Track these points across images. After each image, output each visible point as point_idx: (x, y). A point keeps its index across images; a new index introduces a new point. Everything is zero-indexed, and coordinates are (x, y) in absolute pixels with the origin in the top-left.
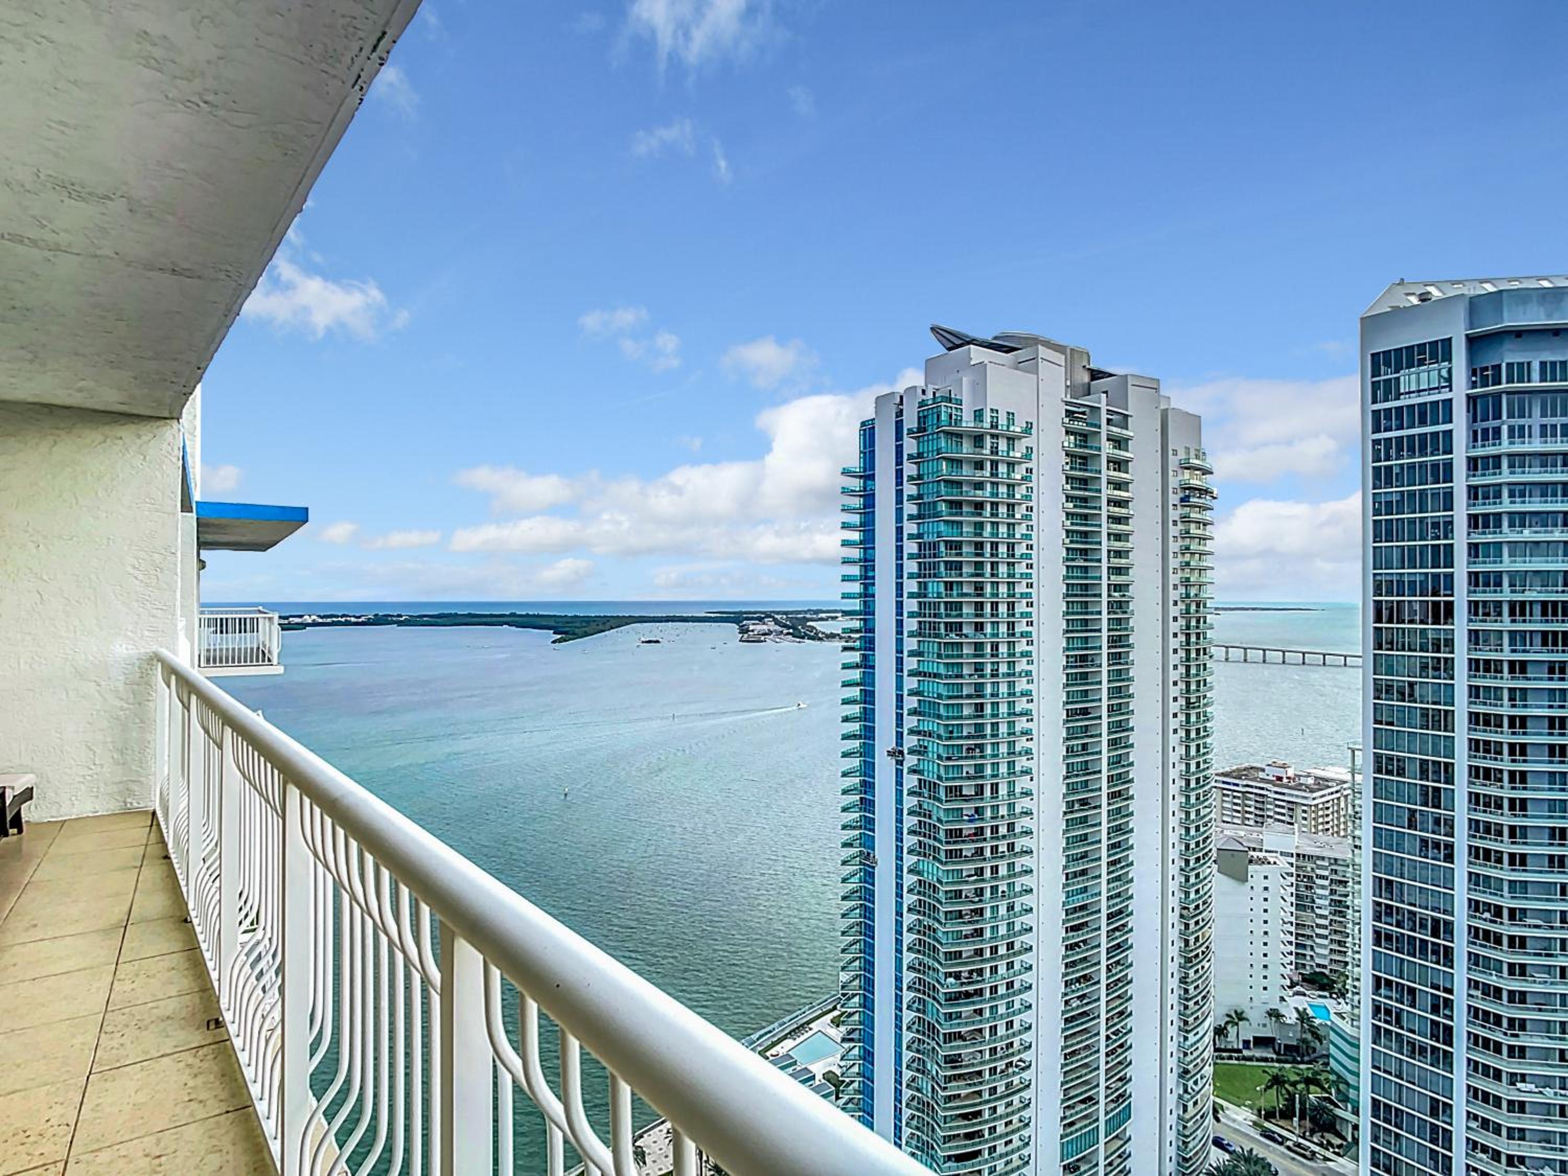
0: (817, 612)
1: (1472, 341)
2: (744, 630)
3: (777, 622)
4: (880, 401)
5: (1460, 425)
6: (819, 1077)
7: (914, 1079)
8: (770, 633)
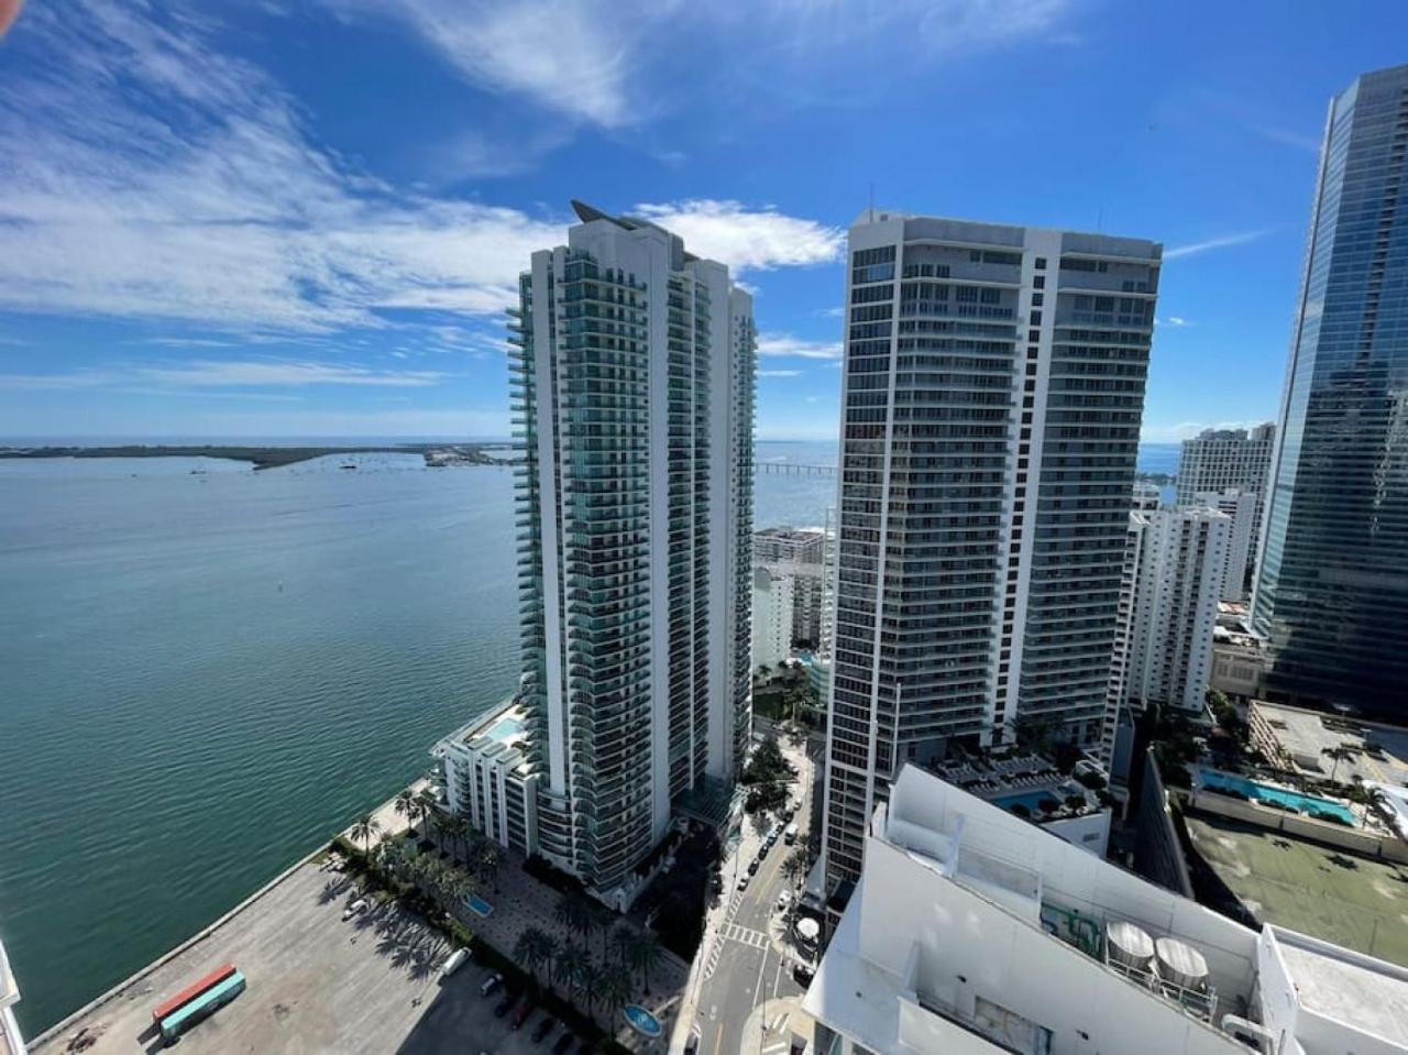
0: (488, 444)
1: (906, 249)
2: (428, 458)
3: (456, 452)
4: (536, 257)
5: (896, 302)
6: (509, 748)
7: (577, 767)
8: (449, 459)
